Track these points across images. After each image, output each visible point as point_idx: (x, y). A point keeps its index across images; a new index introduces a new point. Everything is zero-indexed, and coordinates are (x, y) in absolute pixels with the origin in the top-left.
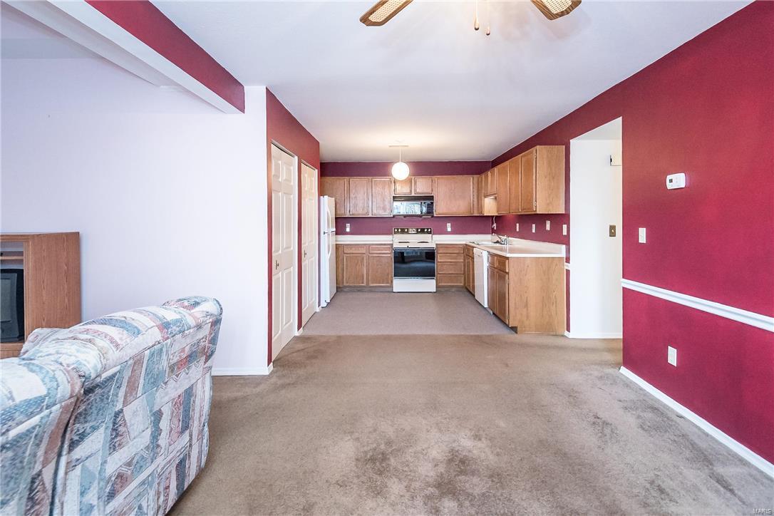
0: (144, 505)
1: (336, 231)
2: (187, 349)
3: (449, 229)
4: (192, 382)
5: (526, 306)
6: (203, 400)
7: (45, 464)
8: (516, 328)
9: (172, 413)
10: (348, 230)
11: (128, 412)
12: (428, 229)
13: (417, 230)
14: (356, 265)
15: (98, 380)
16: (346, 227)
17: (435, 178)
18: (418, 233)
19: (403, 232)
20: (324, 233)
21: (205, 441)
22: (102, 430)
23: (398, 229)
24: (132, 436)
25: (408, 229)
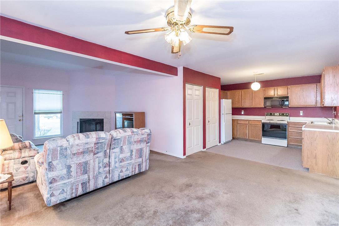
0: (129, 168)
1: (232, 113)
2: (139, 139)
3: (301, 114)
4: (142, 147)
5: (315, 158)
6: (146, 153)
7: (107, 149)
8: (309, 169)
9: (136, 152)
10: (243, 113)
11: (124, 147)
12: (286, 114)
13: (280, 114)
14: (243, 129)
15: (116, 138)
16: (241, 112)
17: (289, 87)
18: (280, 115)
19: (271, 115)
20: (223, 114)
21: (148, 163)
22: (118, 148)
23: (268, 113)
24: (125, 152)
25: (274, 114)
